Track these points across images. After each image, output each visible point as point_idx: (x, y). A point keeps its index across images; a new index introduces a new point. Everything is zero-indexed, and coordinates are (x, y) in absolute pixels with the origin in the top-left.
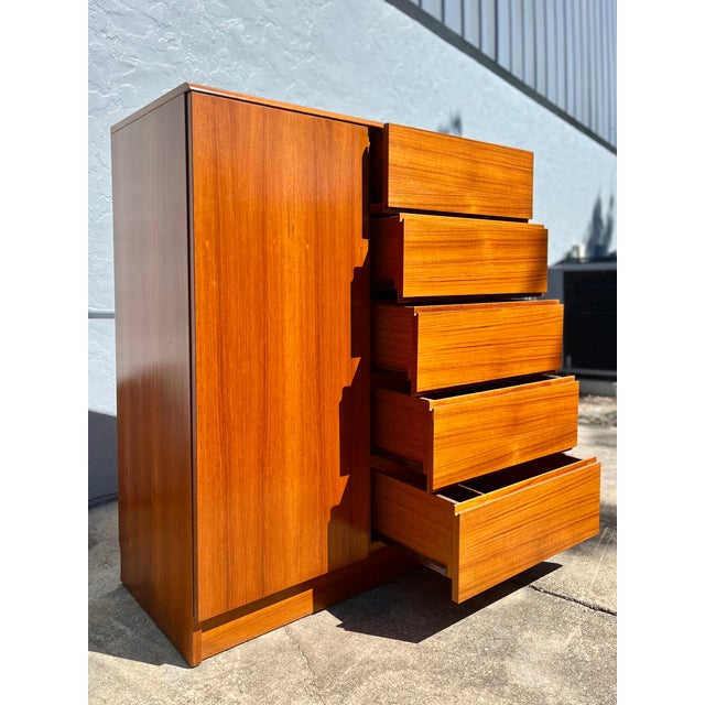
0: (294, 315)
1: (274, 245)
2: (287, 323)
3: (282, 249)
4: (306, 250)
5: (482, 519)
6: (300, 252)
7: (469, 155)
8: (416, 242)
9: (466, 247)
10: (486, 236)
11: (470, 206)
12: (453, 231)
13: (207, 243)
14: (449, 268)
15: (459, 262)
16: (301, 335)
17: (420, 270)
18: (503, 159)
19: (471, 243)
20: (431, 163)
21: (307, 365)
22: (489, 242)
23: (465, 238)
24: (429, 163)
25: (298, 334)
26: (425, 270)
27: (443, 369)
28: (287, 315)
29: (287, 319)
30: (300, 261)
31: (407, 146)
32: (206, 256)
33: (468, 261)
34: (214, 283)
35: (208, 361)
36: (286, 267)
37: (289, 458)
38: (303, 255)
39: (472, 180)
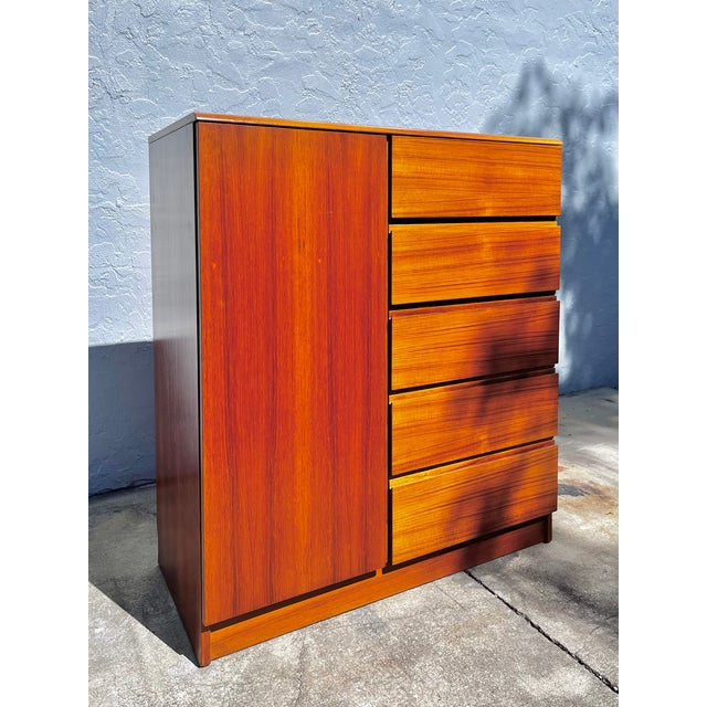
0: (305, 327)
1: (283, 263)
2: (297, 337)
3: (292, 266)
4: (317, 263)
5: (418, 493)
6: (312, 267)
7: (484, 158)
8: (406, 252)
9: (462, 252)
10: (485, 240)
11: (485, 208)
12: (447, 238)
13: (214, 266)
14: (442, 274)
15: (454, 267)
16: (313, 348)
17: (411, 278)
18: (523, 158)
19: (467, 247)
20: (439, 170)
21: (319, 377)
22: (489, 245)
23: (462, 244)
24: (438, 170)
25: (309, 347)
26: (415, 278)
27: (420, 368)
28: (297, 330)
29: (297, 333)
30: (312, 276)
31: (413, 157)
32: (212, 278)
33: (464, 266)
34: (221, 304)
35: (215, 378)
36: (297, 283)
37: (299, 470)
38: (315, 270)
39: (488, 183)
